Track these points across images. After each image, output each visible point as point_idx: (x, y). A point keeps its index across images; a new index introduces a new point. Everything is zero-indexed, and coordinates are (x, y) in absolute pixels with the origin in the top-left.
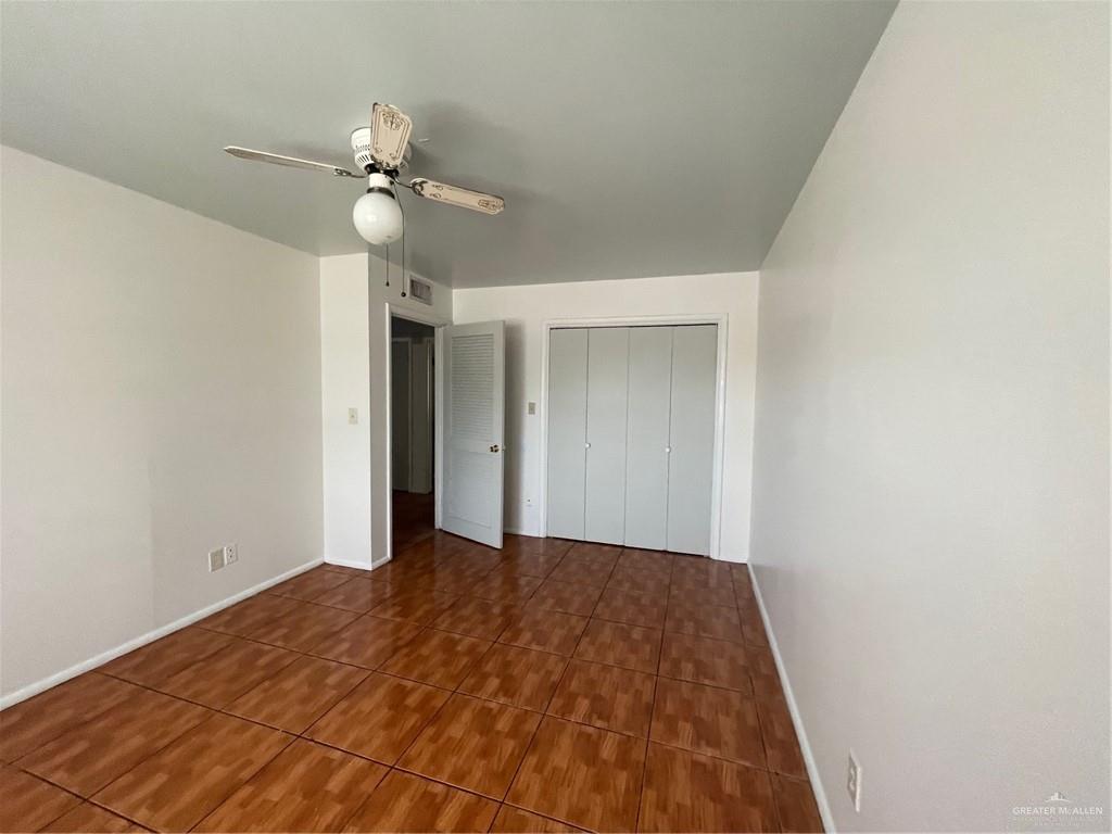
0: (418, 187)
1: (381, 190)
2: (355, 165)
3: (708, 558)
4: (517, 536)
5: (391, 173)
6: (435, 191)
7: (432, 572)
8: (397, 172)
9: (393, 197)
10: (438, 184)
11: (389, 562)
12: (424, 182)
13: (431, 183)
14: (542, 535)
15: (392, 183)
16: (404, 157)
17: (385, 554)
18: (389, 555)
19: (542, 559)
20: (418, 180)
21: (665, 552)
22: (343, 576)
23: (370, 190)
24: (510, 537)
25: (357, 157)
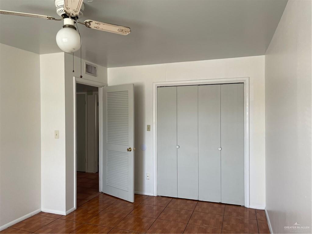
0: (88, 24)
1: (70, 26)
2: (57, 14)
3: (244, 207)
4: (142, 195)
5: (74, 18)
6: (96, 25)
7: (98, 215)
8: (77, 17)
9: (75, 29)
10: (97, 22)
11: (75, 210)
12: (90, 22)
13: (94, 22)
14: (155, 195)
15: (75, 22)
16: (81, 10)
17: (73, 206)
18: (75, 206)
19: (155, 208)
20: (88, 21)
21: (220, 204)
22: (51, 219)
23: (64, 26)
24: (138, 196)
25: (58, 10)
